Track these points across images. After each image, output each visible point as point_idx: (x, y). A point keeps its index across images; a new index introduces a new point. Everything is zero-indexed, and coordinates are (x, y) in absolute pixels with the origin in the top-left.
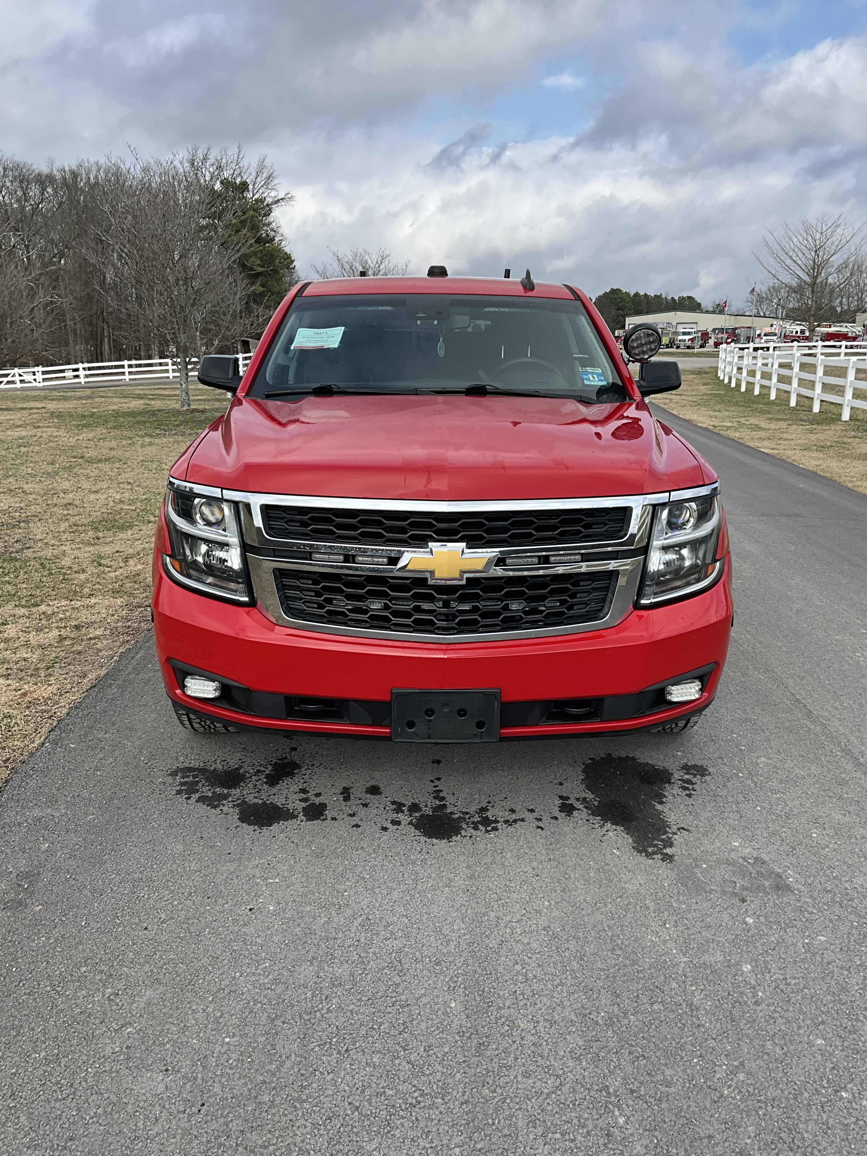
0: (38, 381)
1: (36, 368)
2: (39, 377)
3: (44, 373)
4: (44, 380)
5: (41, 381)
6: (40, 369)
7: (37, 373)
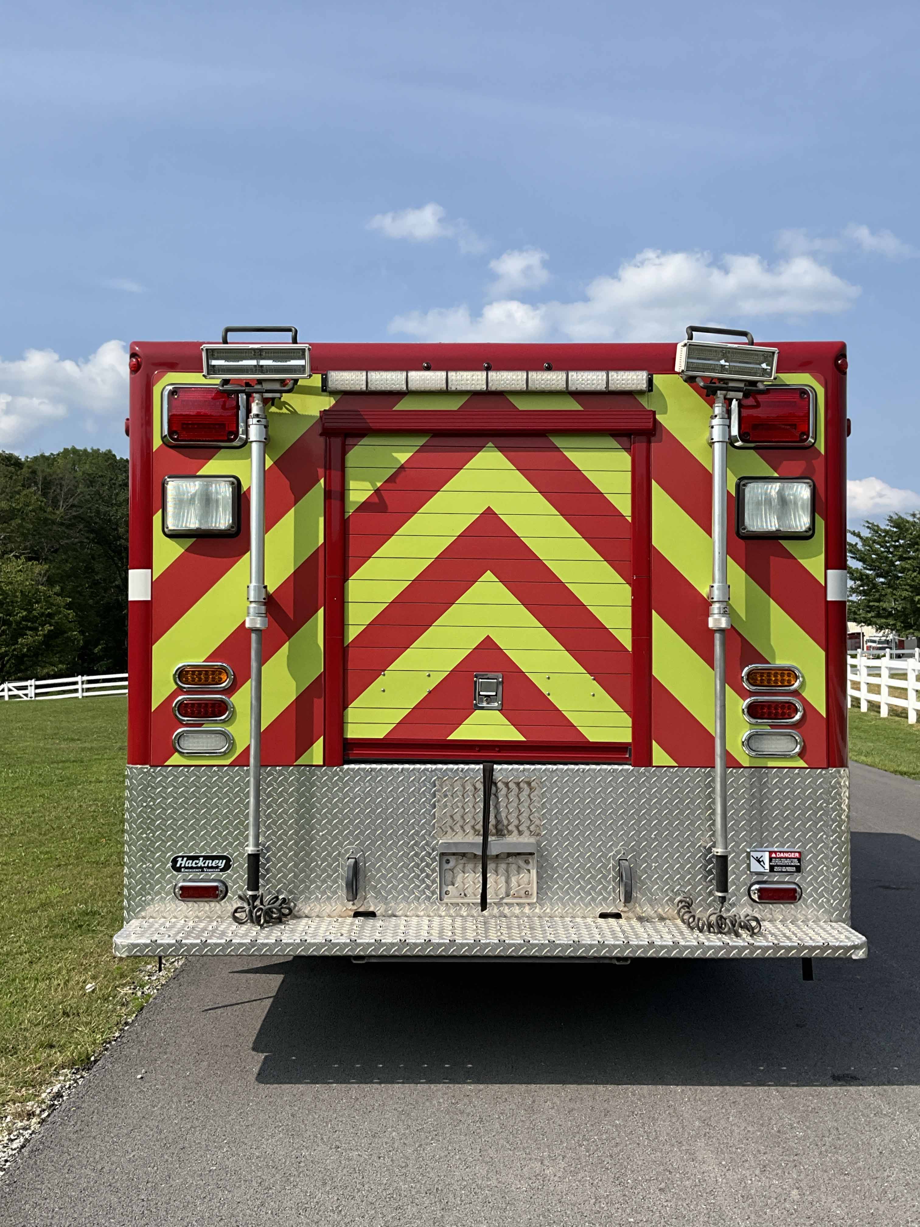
0: (29, 696)
1: (29, 681)
2: (31, 692)
3: (37, 687)
4: (37, 695)
5: (33, 695)
6: (32, 682)
7: (29, 687)
